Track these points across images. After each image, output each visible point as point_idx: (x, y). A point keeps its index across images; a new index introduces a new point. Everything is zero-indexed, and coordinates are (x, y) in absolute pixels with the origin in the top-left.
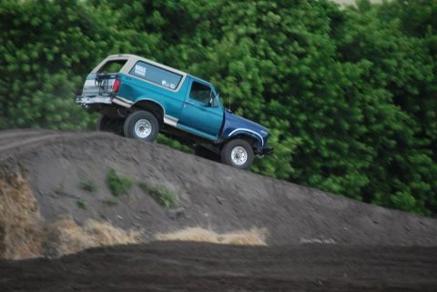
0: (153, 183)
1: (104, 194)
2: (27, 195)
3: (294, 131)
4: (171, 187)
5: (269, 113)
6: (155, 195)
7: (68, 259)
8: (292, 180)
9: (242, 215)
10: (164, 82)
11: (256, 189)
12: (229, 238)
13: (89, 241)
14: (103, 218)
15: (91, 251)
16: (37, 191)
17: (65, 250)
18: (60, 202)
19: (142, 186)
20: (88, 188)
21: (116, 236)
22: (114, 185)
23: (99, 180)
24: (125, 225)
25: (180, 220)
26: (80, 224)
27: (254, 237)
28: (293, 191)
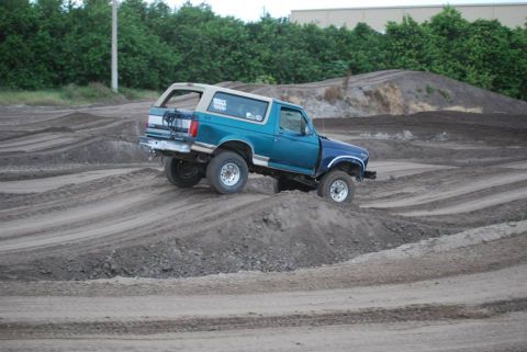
0: (442, 90)
1: (425, 93)
2: (398, 93)
3: (493, 73)
4: (449, 91)
5: (485, 66)
6: (443, 94)
7: (412, 116)
8: (492, 90)
9: (474, 102)
10: (248, 115)
11: (479, 93)
12: (469, 110)
13: (420, 110)
14: (425, 101)
15: (420, 113)
16: (402, 92)
17: (411, 112)
18: (409, 95)
19: (439, 91)
20: (420, 91)
21: (429, 108)
22: (429, 90)
23: (423, 87)
24: (432, 104)
25: (452, 103)
26: (416, 103)
27: (478, 110)
28: (492, 94)
